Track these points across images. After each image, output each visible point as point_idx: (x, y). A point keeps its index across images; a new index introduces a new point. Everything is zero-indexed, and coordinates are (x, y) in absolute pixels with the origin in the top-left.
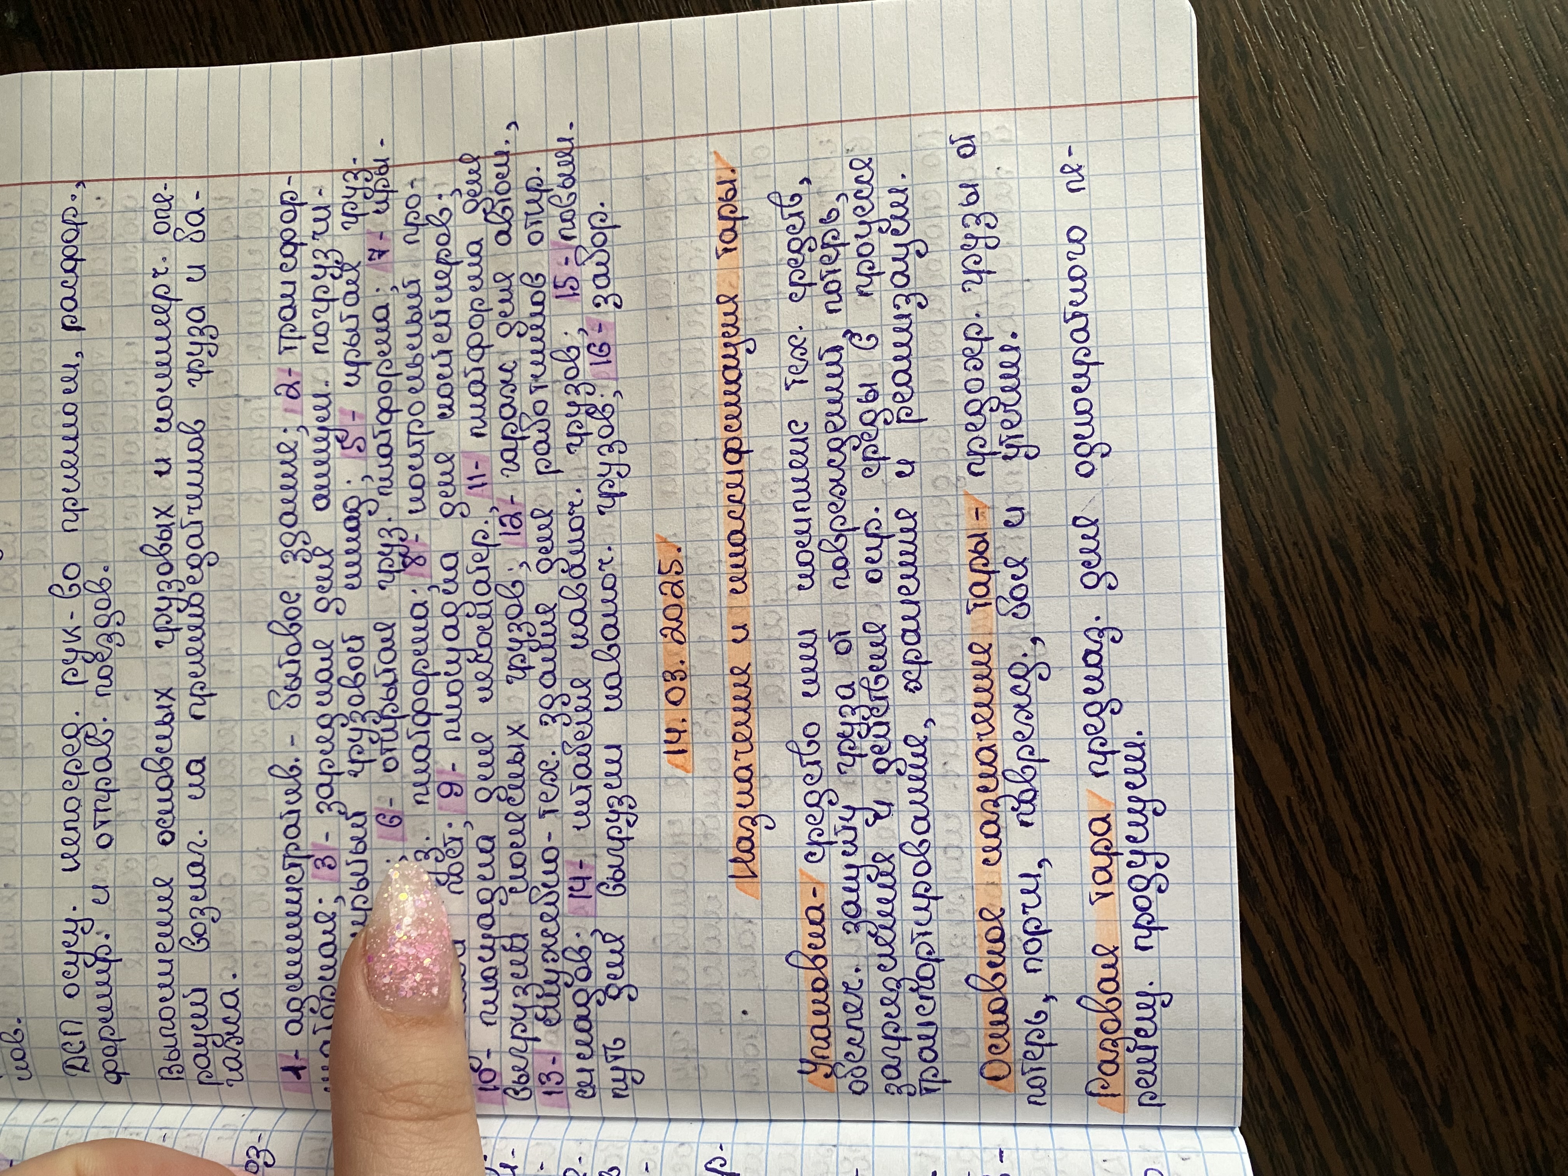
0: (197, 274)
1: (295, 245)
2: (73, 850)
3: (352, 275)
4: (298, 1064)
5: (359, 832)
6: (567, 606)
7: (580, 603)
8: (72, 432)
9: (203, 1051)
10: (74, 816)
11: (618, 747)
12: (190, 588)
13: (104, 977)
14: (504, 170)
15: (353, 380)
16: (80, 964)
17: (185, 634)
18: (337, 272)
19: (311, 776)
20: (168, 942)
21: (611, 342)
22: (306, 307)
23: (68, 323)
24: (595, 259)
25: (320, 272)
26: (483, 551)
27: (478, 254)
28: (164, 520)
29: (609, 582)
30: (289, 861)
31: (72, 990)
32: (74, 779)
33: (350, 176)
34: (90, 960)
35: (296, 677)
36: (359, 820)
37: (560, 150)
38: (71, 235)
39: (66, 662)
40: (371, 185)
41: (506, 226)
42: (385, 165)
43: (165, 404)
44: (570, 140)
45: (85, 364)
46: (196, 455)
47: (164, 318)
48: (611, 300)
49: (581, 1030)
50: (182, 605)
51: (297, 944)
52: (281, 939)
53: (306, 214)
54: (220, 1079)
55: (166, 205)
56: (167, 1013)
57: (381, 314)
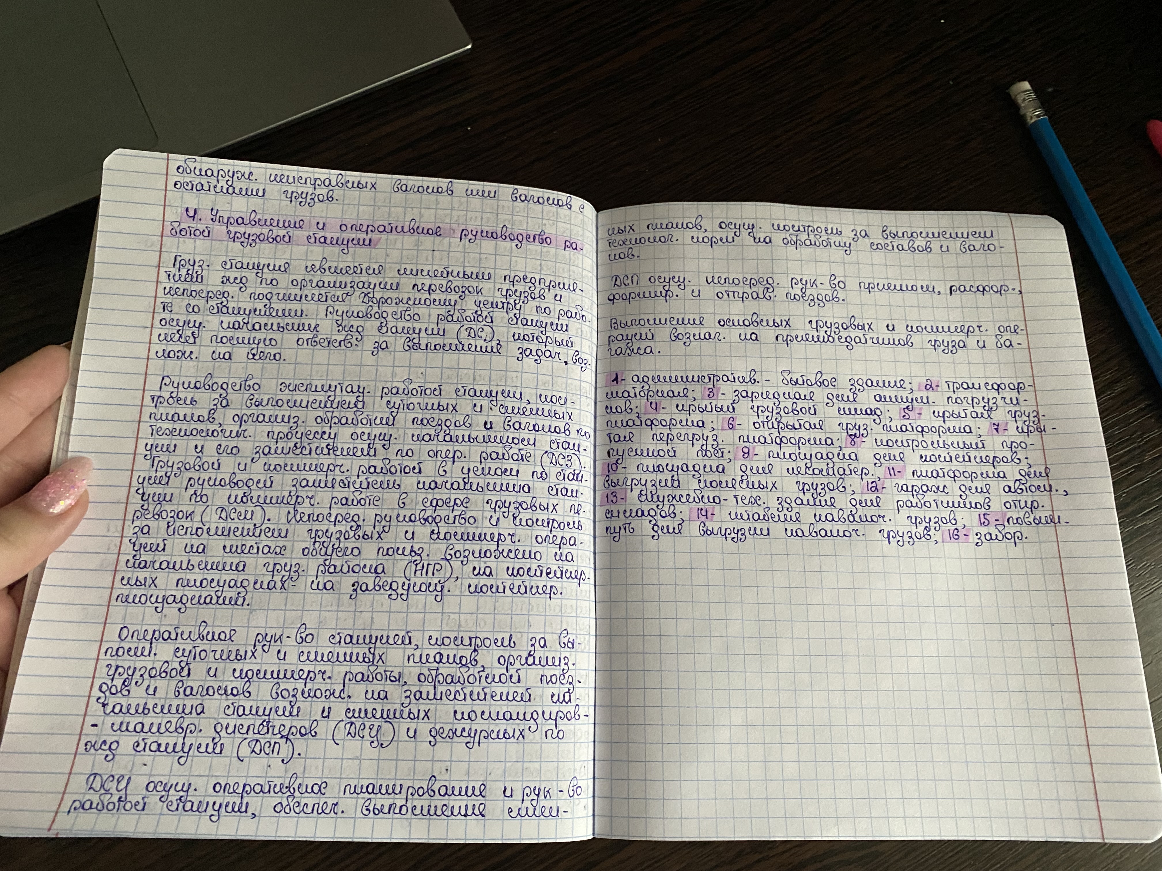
0: (981, 344)
1: (998, 390)
2: (716, 281)
3: (986, 415)
4: (619, 380)
5: (725, 409)
6: (835, 512)
7: (836, 519)
8: (904, 288)
9: (625, 338)
10: (731, 282)
11: (768, 534)
12: (836, 337)
13: (659, 294)
14: (1042, 489)
15: (936, 414)
16: (665, 284)
17: (816, 334)
18: (986, 408)
19: (751, 388)
20: (675, 322)
21: (960, 540)
22: (969, 394)
23: (953, 288)
24: (999, 534)
25: (986, 400)
26: (859, 473)
27: (999, 476)
28: (867, 327)
29: (847, 534)
30: (712, 377)
31: (652, 280)
32: (748, 282)
33: (1035, 414)
34: (667, 288)
35: (797, 383)
36: (731, 409)
37: (1053, 517)
38: (995, 289)
39: (801, 279)
40: (1031, 424)
41: (1012, 490)
42: (1041, 431)
43: (920, 330)
44: (1059, 522)
45: (935, 296)
46: (897, 343)
47: (959, 330)
48: (979, 541)
49: (637, 512)
50: (828, 333)
51: (673, 380)
52: (677, 373)
53: (1014, 394)
54: (612, 346)
55: (1013, 330)
56: (642, 322)
57: (968, 430)
